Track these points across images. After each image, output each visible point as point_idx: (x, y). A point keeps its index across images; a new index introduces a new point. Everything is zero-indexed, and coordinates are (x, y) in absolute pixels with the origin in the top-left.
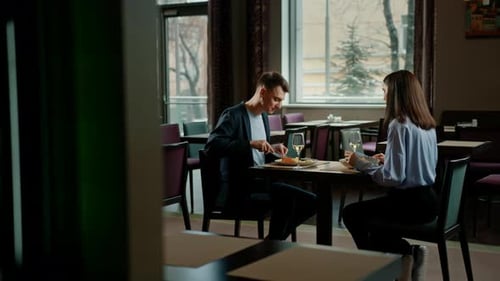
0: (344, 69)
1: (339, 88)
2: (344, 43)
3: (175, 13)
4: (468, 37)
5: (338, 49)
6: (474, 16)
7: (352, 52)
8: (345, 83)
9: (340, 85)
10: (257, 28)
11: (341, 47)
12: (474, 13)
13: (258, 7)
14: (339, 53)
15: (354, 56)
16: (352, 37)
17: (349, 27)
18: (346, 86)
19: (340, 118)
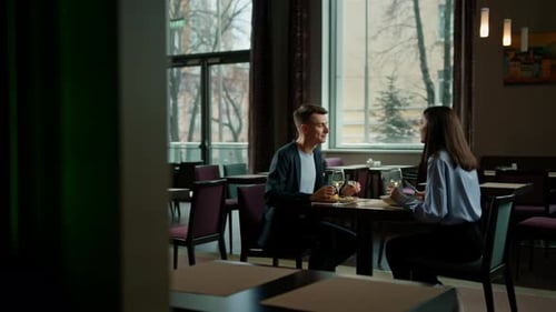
0: (384, 118)
1: (378, 137)
2: (383, 93)
3: (217, 60)
4: (507, 84)
5: (377, 99)
6: (512, 63)
7: (390, 102)
9: (379, 134)
10: (298, 75)
11: (380, 97)
12: (513, 60)
13: (299, 54)
14: (378, 103)
15: (392, 106)
16: (391, 87)
17: (388, 78)
18: (384, 136)
19: (379, 163)
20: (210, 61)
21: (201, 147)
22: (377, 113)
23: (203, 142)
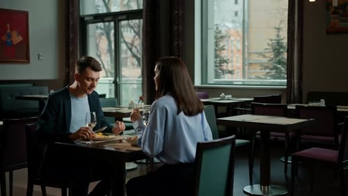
0: (272, 60)
1: (268, 73)
2: (272, 40)
4: (328, 33)
6: (333, 16)
7: (277, 47)
8: (272, 69)
9: (268, 71)
10: (176, 28)
11: (270, 43)
12: (333, 14)
14: (268, 47)
15: (279, 49)
16: (278, 36)
17: (276, 28)
18: (273, 72)
19: (230, 96)
20: (119, 18)
21: (114, 82)
22: (267, 55)
23: (116, 79)
